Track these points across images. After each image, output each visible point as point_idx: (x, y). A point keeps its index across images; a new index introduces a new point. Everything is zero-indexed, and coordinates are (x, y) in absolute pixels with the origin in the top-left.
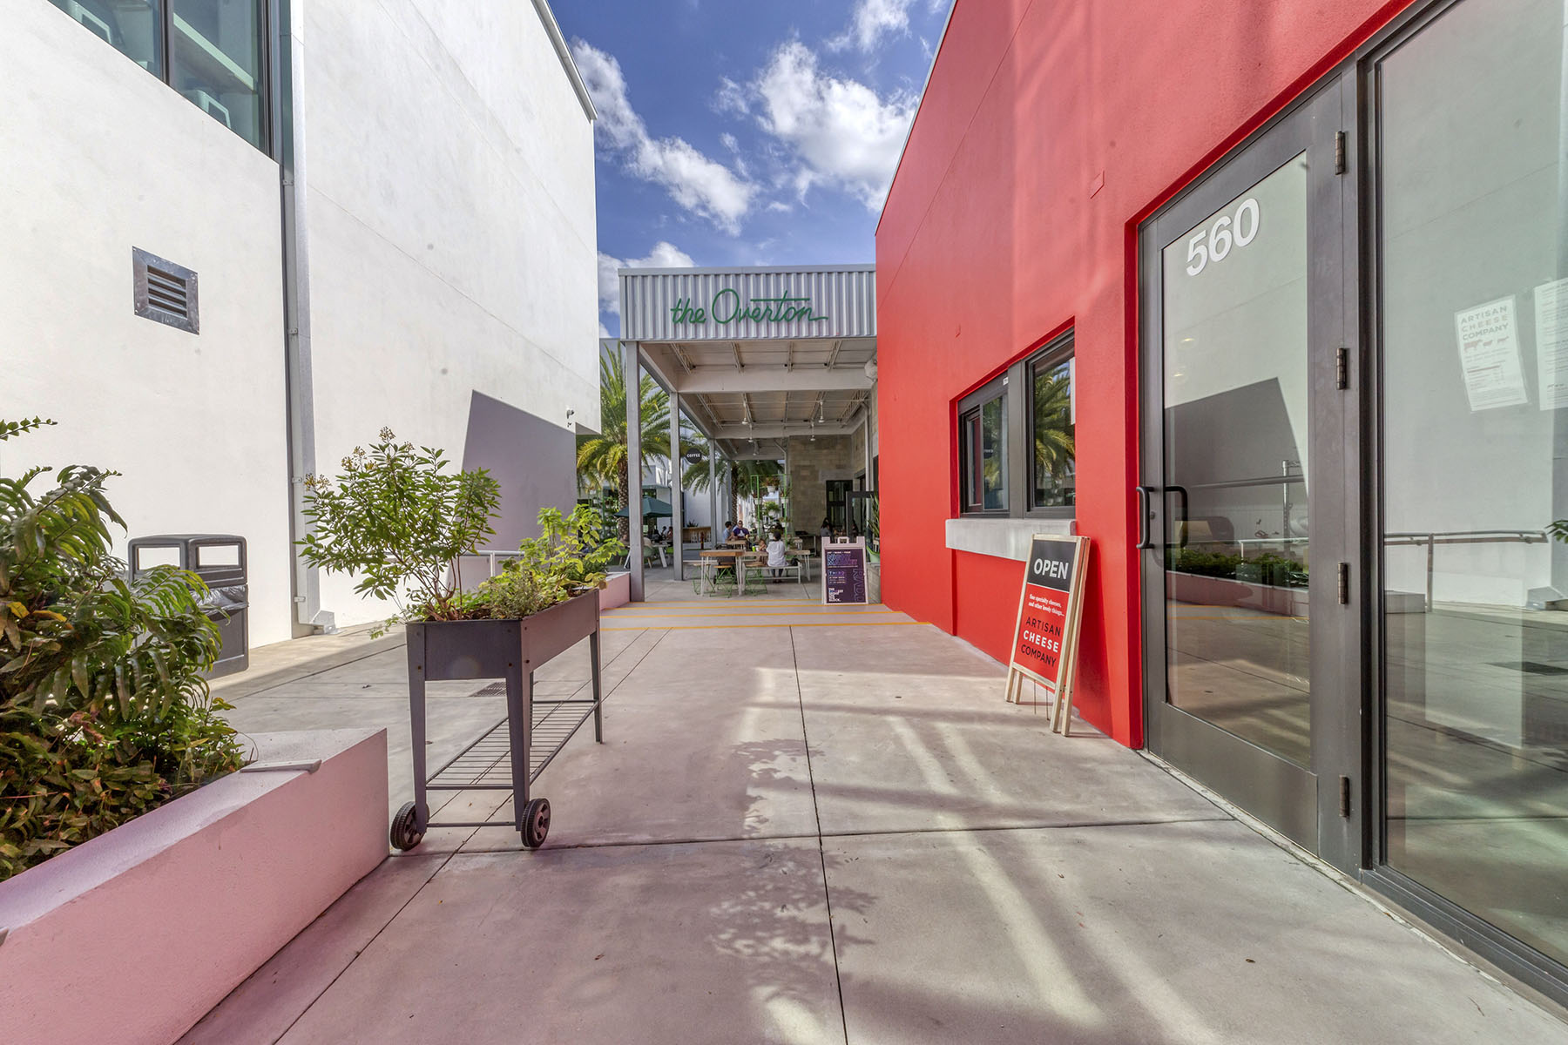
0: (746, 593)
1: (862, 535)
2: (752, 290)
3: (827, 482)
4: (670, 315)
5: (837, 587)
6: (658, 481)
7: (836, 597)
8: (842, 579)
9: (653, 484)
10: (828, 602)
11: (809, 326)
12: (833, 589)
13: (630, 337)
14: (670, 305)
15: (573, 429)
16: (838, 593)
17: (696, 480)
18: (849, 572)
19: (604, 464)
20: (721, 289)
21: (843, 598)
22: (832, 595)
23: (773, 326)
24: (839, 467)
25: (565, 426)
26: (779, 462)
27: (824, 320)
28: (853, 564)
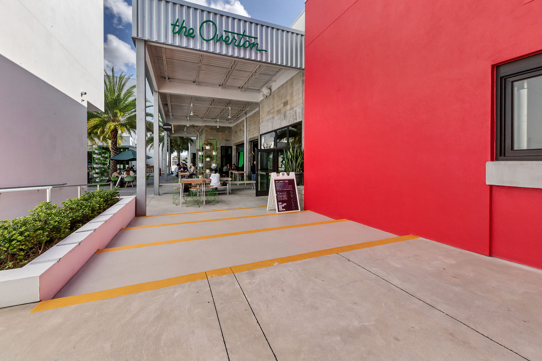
0: (208, 202)
1: (293, 171)
2: (224, 25)
3: (221, 147)
4: (170, 28)
5: (283, 202)
6: (131, 144)
7: (283, 208)
8: (285, 197)
9: (129, 145)
10: (279, 211)
11: (256, 54)
12: (281, 203)
13: (140, 36)
14: (170, 22)
15: (85, 104)
16: (283, 206)
17: (150, 145)
18: (288, 192)
19: (103, 132)
20: (205, 20)
21: (288, 208)
22: (281, 207)
23: (236, 49)
24: (226, 140)
25: (80, 101)
26: (192, 138)
27: (264, 52)
28: (290, 188)
